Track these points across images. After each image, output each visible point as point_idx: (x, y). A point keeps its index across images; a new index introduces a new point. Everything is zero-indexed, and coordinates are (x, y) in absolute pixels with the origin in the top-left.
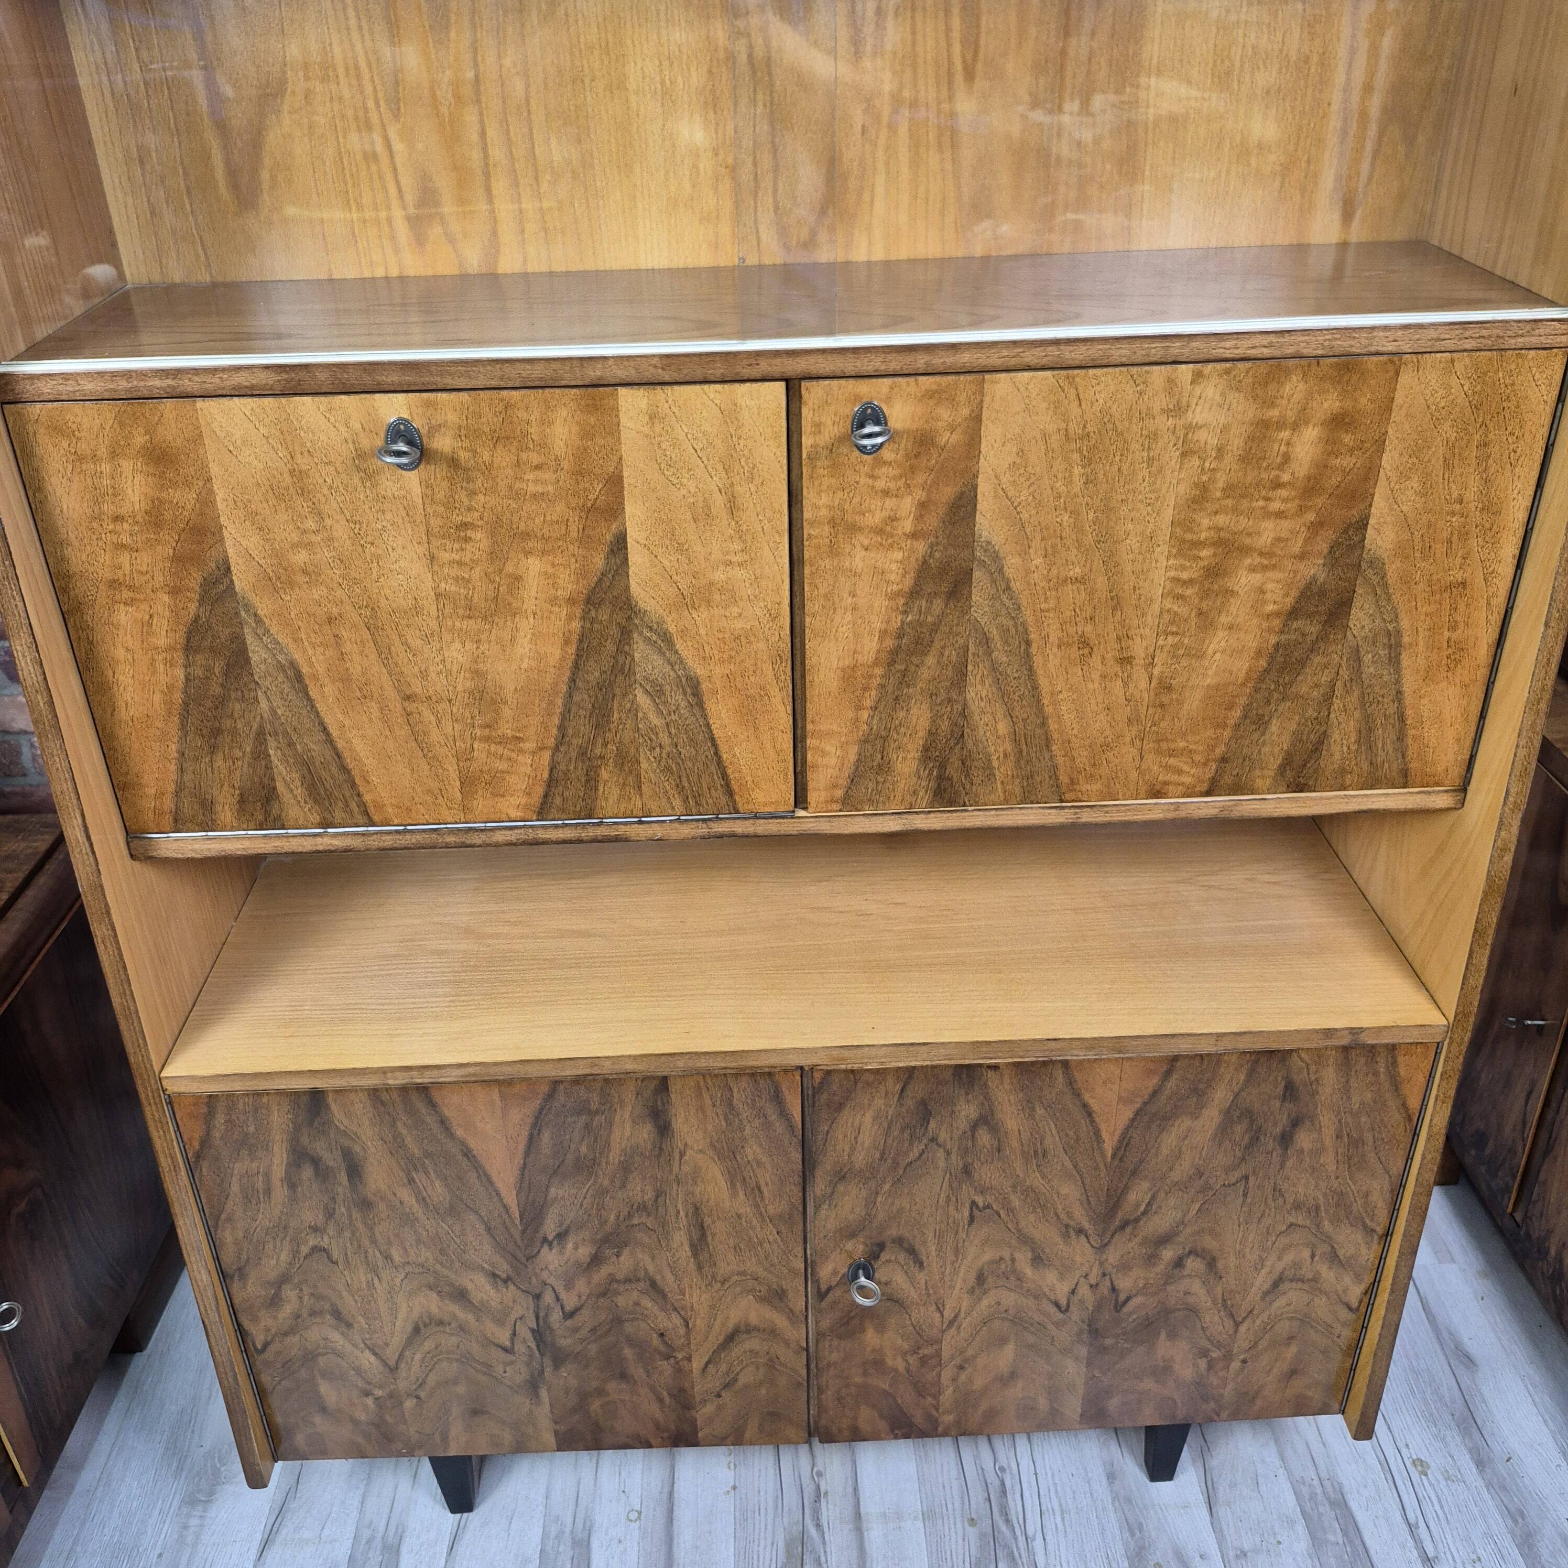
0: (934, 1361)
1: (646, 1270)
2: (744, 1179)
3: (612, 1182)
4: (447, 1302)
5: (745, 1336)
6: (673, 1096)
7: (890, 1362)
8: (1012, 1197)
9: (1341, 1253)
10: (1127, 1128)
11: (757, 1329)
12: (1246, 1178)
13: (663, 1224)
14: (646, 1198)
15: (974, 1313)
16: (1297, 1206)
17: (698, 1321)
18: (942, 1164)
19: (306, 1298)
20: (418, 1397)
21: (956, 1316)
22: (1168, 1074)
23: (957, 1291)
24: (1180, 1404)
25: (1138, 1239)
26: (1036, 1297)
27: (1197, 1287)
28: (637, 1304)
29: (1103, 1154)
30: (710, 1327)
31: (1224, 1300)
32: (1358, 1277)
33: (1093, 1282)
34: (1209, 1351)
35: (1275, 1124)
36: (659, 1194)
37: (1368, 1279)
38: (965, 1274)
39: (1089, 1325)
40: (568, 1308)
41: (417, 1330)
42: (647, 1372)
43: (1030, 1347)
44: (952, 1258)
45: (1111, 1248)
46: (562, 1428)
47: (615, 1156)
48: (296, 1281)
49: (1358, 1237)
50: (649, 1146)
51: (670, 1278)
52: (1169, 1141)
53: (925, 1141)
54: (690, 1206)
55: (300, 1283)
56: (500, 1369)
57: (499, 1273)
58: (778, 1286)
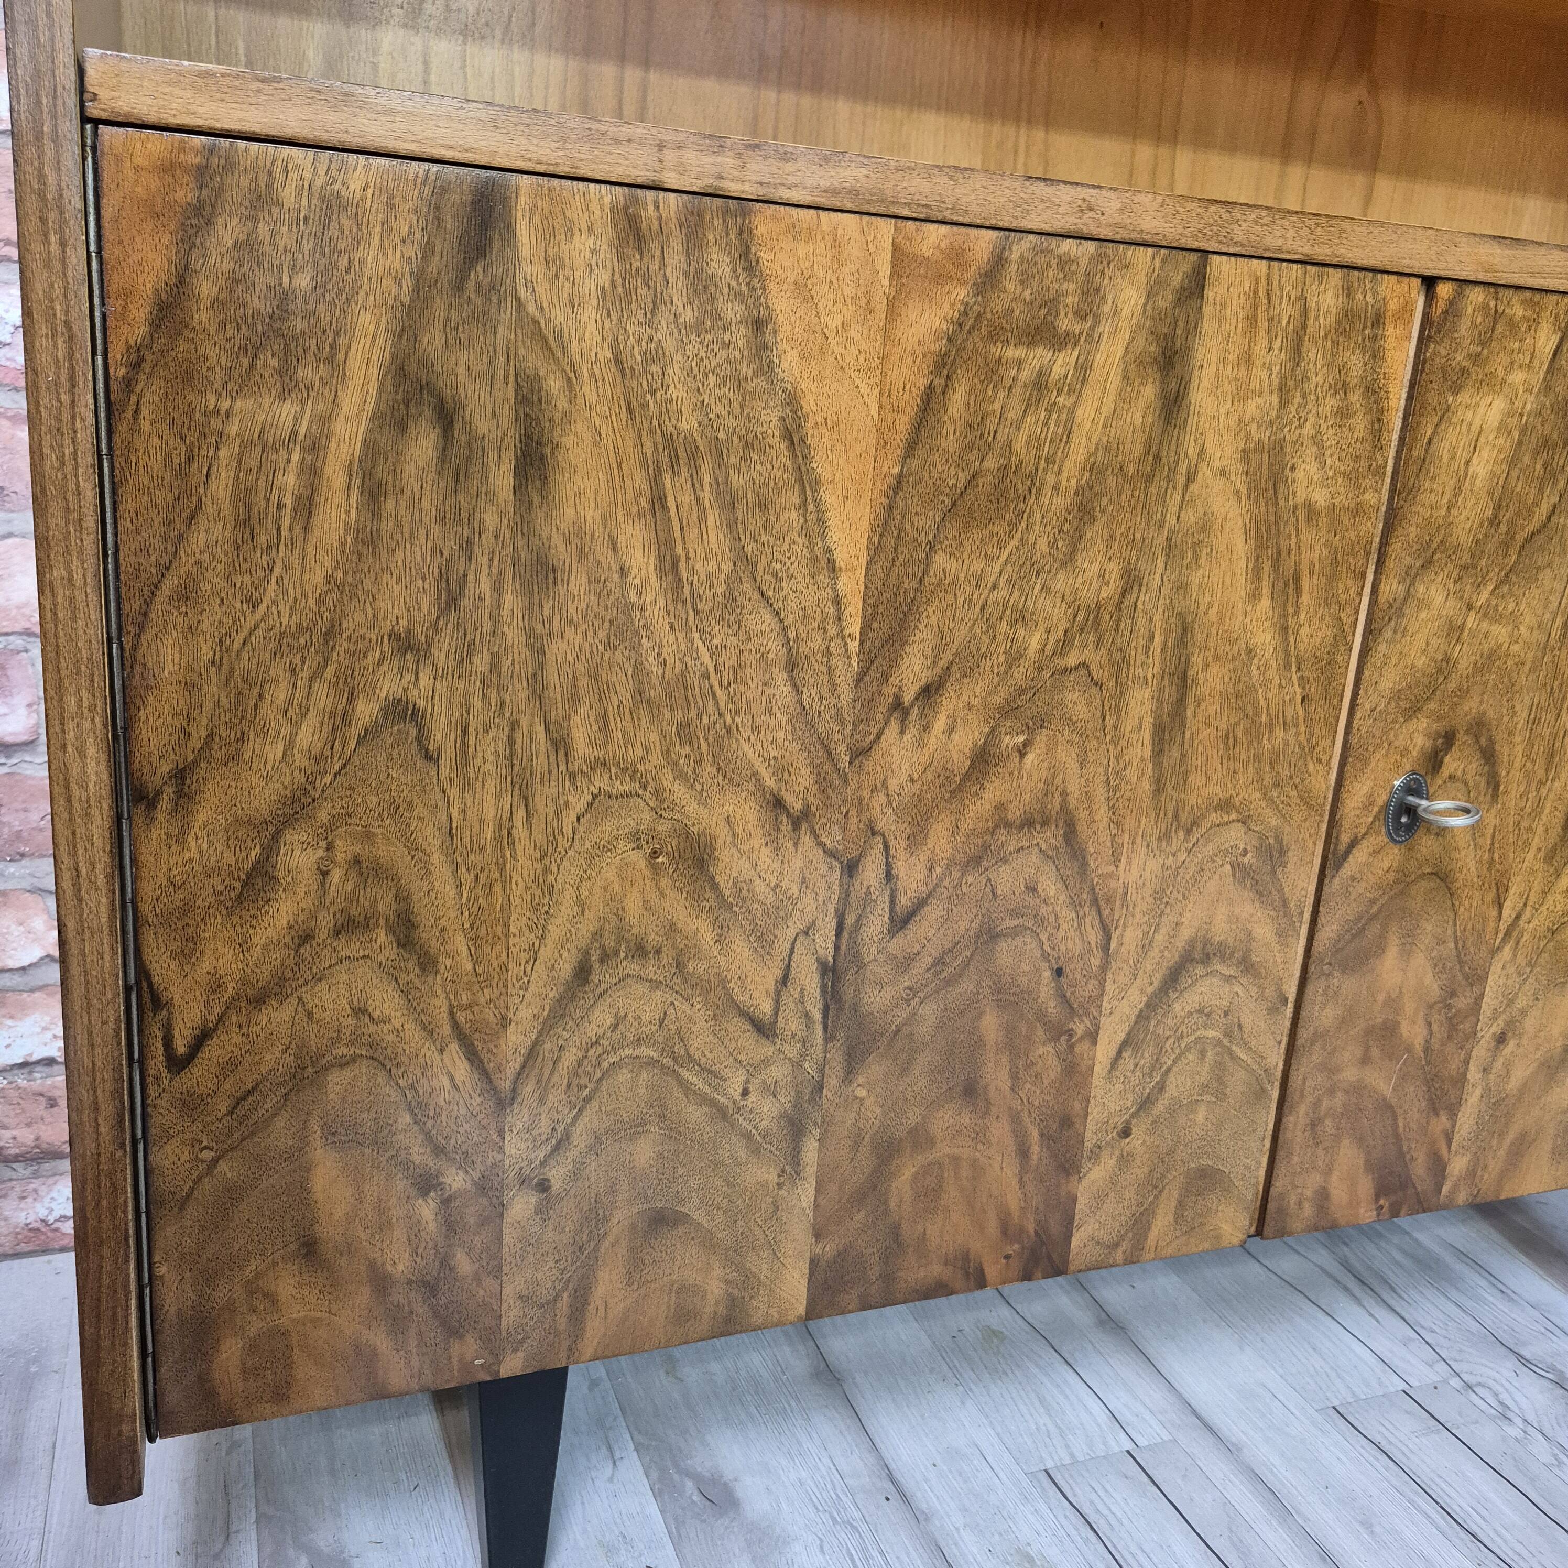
0: (1467, 1026)
1: (1064, 794)
2: (1279, 555)
3: (1053, 545)
4: (665, 882)
5: (1199, 970)
6: (1207, 310)
7: (1404, 1028)
11: (1221, 950)
13: (1120, 669)
14: (1104, 594)
15: (1544, 908)
17: (1128, 934)
19: (336, 875)
20: (543, 1186)
21: (1518, 916)
23: (1531, 855)
28: (1031, 889)
30: (1145, 947)
36: (1128, 584)
40: (904, 901)
41: (583, 972)
42: (1014, 1076)
44: (1543, 773)
46: (829, 1249)
48: (323, 816)
50: (1139, 449)
51: (1102, 817)
54: (1174, 622)
55: (330, 827)
56: (735, 1085)
57: (788, 798)
58: (1276, 838)
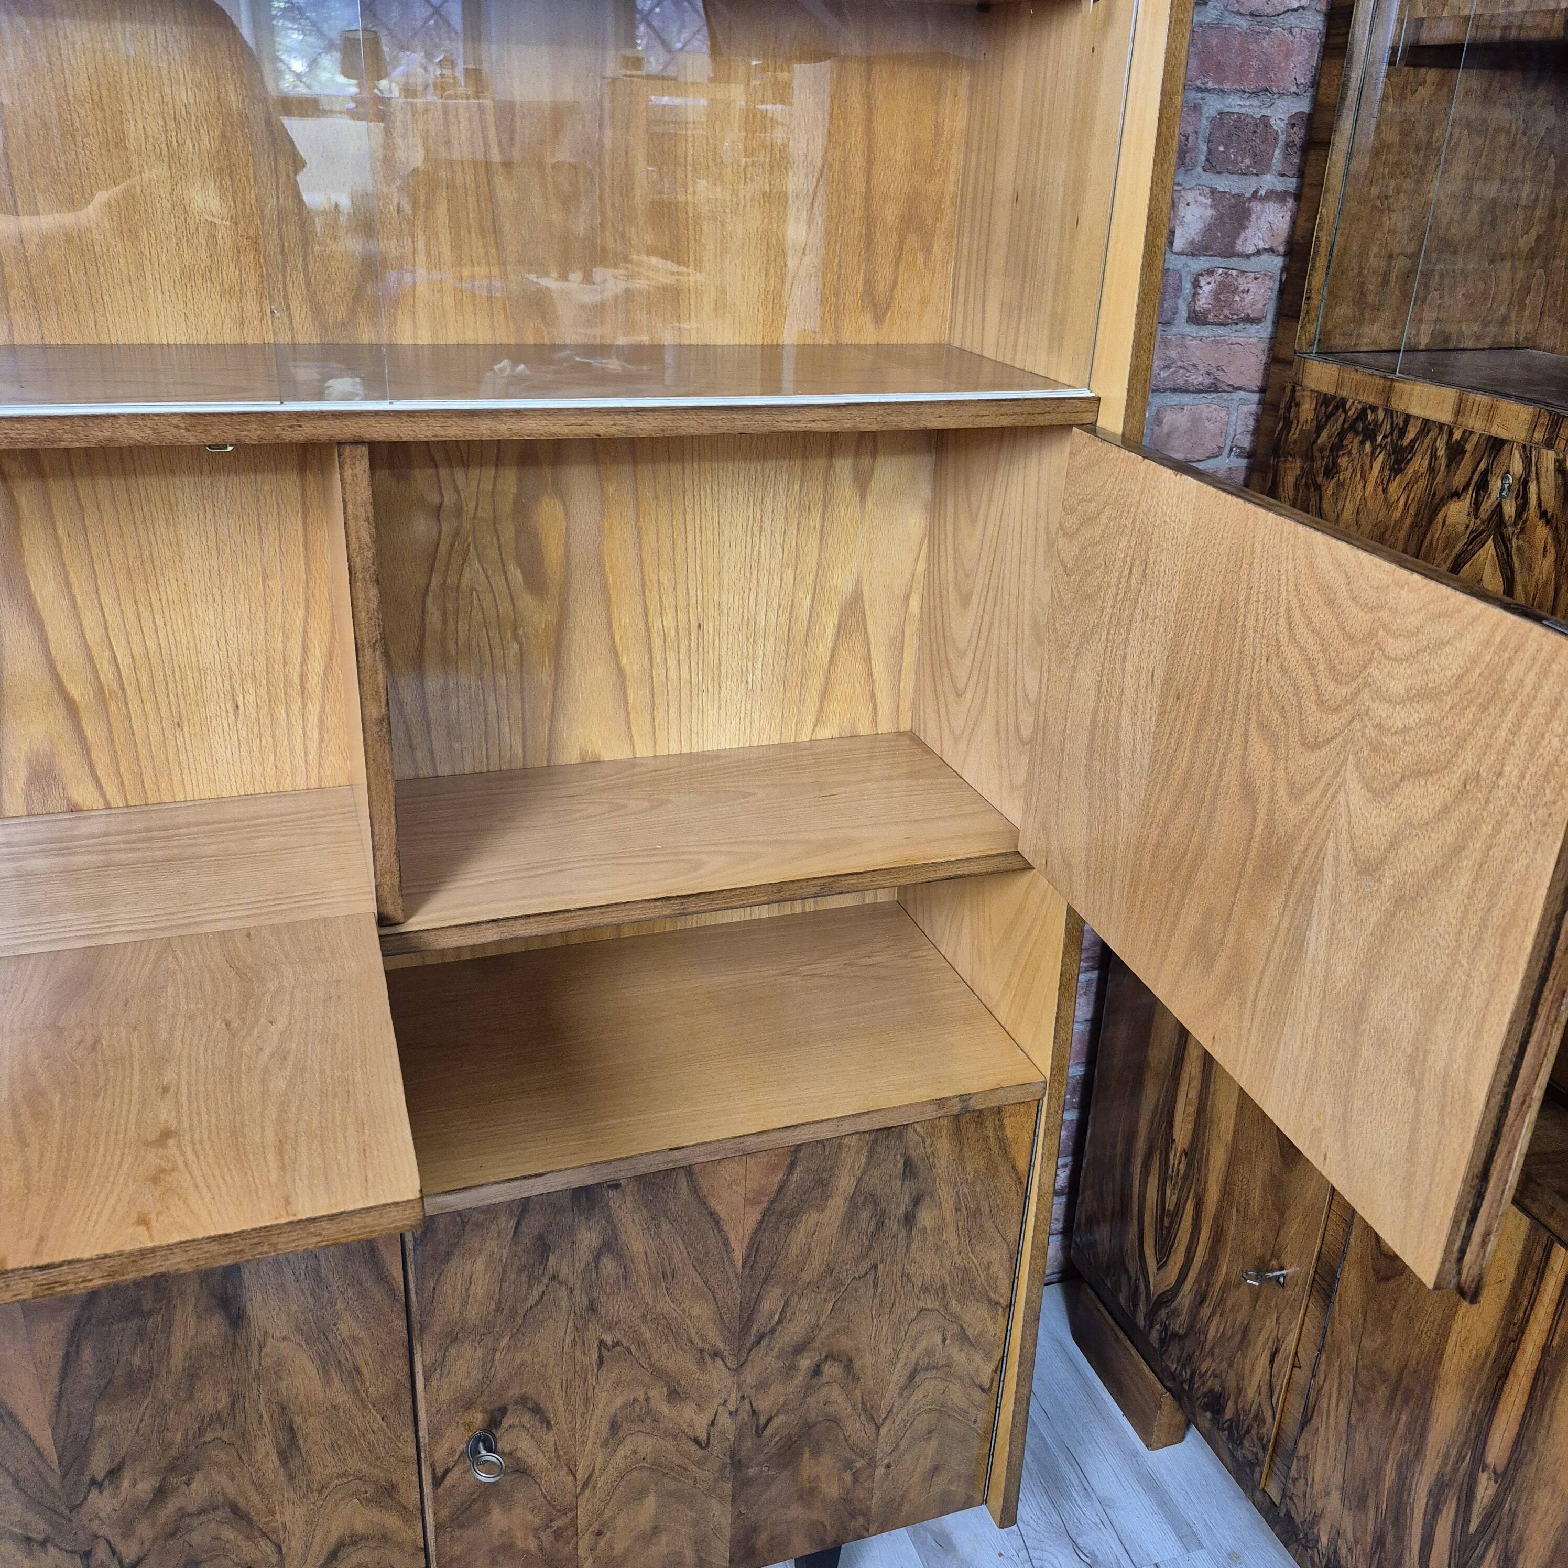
0: (569, 1533)
1: (225, 1495)
2: (339, 1362)
3: (176, 1395)
5: (352, 1549)
6: (246, 1278)
7: (519, 1543)
8: (644, 1329)
9: (969, 1332)
10: (756, 1232)
11: (365, 1537)
12: (875, 1267)
13: (243, 1435)
14: (220, 1407)
15: (610, 1467)
16: (925, 1290)
17: (293, 1544)
18: (565, 1304)
21: (590, 1476)
22: (792, 1166)
23: (589, 1447)
24: (829, 1527)
25: (774, 1353)
26: (675, 1437)
27: (836, 1394)
28: (216, 1538)
29: (732, 1263)
30: (308, 1546)
31: (863, 1403)
32: (988, 1355)
33: (733, 1409)
34: (853, 1462)
35: (898, 1205)
36: (236, 1398)
37: (997, 1355)
38: (598, 1424)
39: (732, 1458)
40: (128, 1561)
43: (671, 1494)
44: (583, 1409)
45: (748, 1367)
47: (177, 1361)
49: (984, 1312)
50: (220, 1343)
51: (255, 1498)
52: (798, 1238)
53: (545, 1281)
54: (274, 1406)
57: (34, 1536)
58: (386, 1481)
